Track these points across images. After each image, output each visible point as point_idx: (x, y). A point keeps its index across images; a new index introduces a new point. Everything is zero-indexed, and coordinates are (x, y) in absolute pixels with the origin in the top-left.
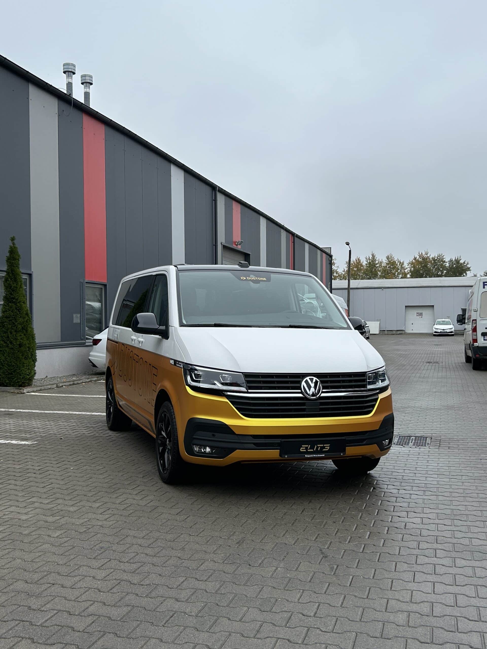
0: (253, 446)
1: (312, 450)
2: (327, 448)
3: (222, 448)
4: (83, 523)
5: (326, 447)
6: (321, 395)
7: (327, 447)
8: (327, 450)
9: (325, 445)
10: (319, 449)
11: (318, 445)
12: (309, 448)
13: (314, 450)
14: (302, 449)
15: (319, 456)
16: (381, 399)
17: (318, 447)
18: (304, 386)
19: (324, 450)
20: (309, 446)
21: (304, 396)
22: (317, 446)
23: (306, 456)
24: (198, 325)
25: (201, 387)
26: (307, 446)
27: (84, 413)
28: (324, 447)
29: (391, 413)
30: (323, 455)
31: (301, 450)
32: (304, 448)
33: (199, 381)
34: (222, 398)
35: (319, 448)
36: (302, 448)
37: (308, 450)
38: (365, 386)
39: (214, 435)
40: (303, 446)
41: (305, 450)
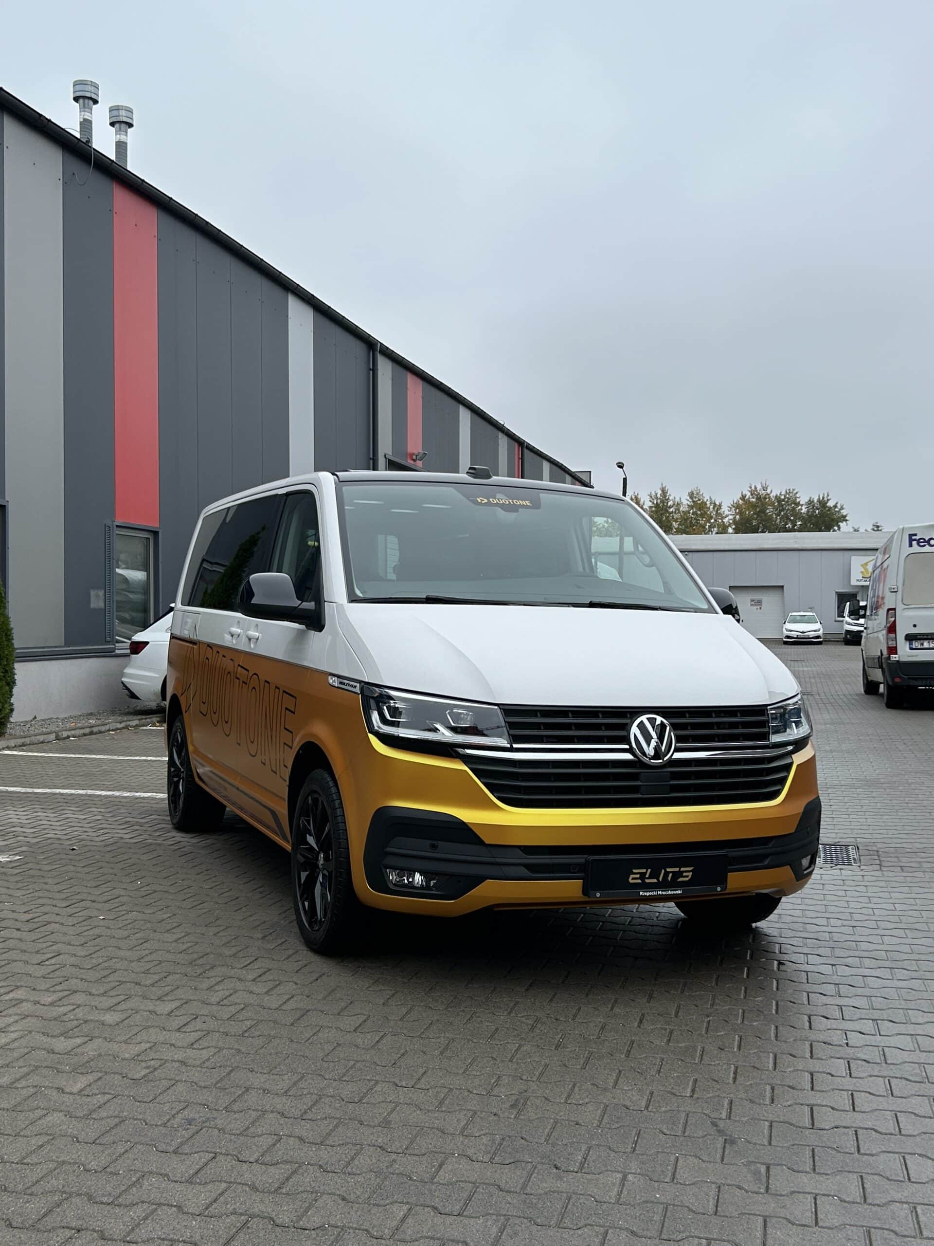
0: (524, 871)
1: (655, 881)
2: (687, 876)
3: (452, 875)
4: (138, 1055)
5: (685, 874)
6: (673, 757)
7: (688, 873)
8: (686, 879)
9: (682, 869)
10: (669, 879)
11: (668, 870)
12: (647, 876)
13: (658, 880)
14: (633, 879)
15: (670, 892)
16: (798, 765)
17: (667, 874)
18: (635, 736)
19: (681, 879)
20: (649, 870)
21: (636, 759)
22: (665, 870)
23: (641, 893)
24: (390, 600)
25: (401, 735)
26: (644, 871)
27: (117, 793)
28: (680, 874)
29: (814, 797)
30: (679, 892)
31: (631, 881)
32: (638, 876)
33: (396, 724)
34: (452, 762)
35: (671, 875)
36: (632, 876)
37: (647, 881)
38: (765, 736)
39: (434, 847)
40: (635, 871)
41: (639, 881)
